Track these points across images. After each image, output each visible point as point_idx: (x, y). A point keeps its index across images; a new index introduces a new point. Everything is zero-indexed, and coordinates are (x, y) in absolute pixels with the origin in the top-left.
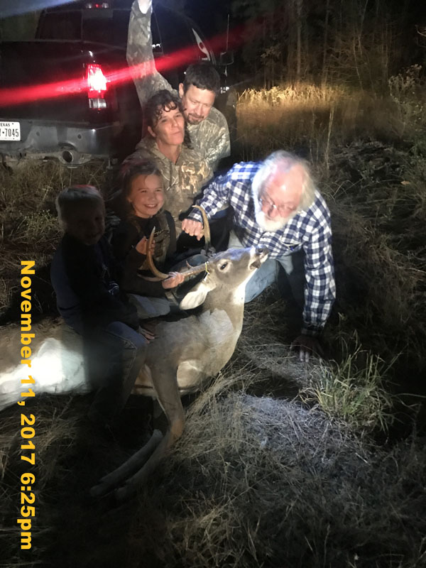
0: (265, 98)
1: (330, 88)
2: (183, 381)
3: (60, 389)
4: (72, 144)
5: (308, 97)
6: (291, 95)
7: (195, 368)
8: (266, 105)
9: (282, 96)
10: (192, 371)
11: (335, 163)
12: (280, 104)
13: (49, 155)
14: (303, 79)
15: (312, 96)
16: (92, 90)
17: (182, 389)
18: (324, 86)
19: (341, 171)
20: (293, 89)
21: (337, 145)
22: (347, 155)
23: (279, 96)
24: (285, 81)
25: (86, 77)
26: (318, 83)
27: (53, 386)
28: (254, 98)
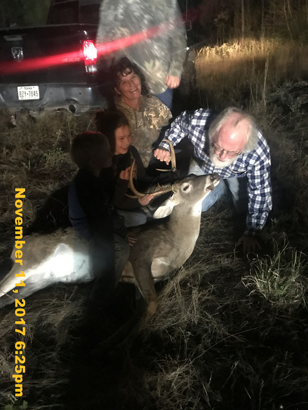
0: (217, 52)
1: (267, 41)
2: (156, 272)
3: (70, 279)
4: (76, 99)
5: (250, 50)
6: (237, 49)
7: (165, 263)
8: (218, 58)
9: (230, 50)
10: (162, 265)
11: (271, 100)
12: (228, 57)
13: (60, 107)
14: (247, 35)
15: (253, 48)
16: (87, 59)
17: (156, 278)
18: (262, 39)
19: (275, 106)
20: (238, 44)
21: (272, 87)
22: (280, 93)
23: (228, 50)
24: (232, 37)
25: (83, 50)
26: (258, 38)
27: (65, 277)
28: (209, 53)
